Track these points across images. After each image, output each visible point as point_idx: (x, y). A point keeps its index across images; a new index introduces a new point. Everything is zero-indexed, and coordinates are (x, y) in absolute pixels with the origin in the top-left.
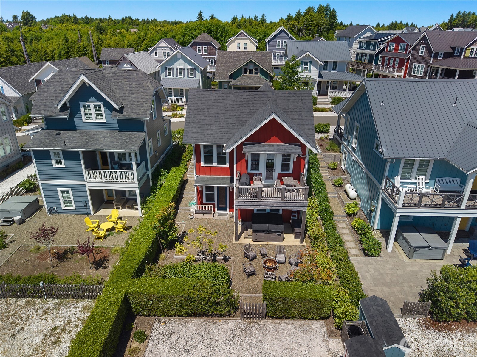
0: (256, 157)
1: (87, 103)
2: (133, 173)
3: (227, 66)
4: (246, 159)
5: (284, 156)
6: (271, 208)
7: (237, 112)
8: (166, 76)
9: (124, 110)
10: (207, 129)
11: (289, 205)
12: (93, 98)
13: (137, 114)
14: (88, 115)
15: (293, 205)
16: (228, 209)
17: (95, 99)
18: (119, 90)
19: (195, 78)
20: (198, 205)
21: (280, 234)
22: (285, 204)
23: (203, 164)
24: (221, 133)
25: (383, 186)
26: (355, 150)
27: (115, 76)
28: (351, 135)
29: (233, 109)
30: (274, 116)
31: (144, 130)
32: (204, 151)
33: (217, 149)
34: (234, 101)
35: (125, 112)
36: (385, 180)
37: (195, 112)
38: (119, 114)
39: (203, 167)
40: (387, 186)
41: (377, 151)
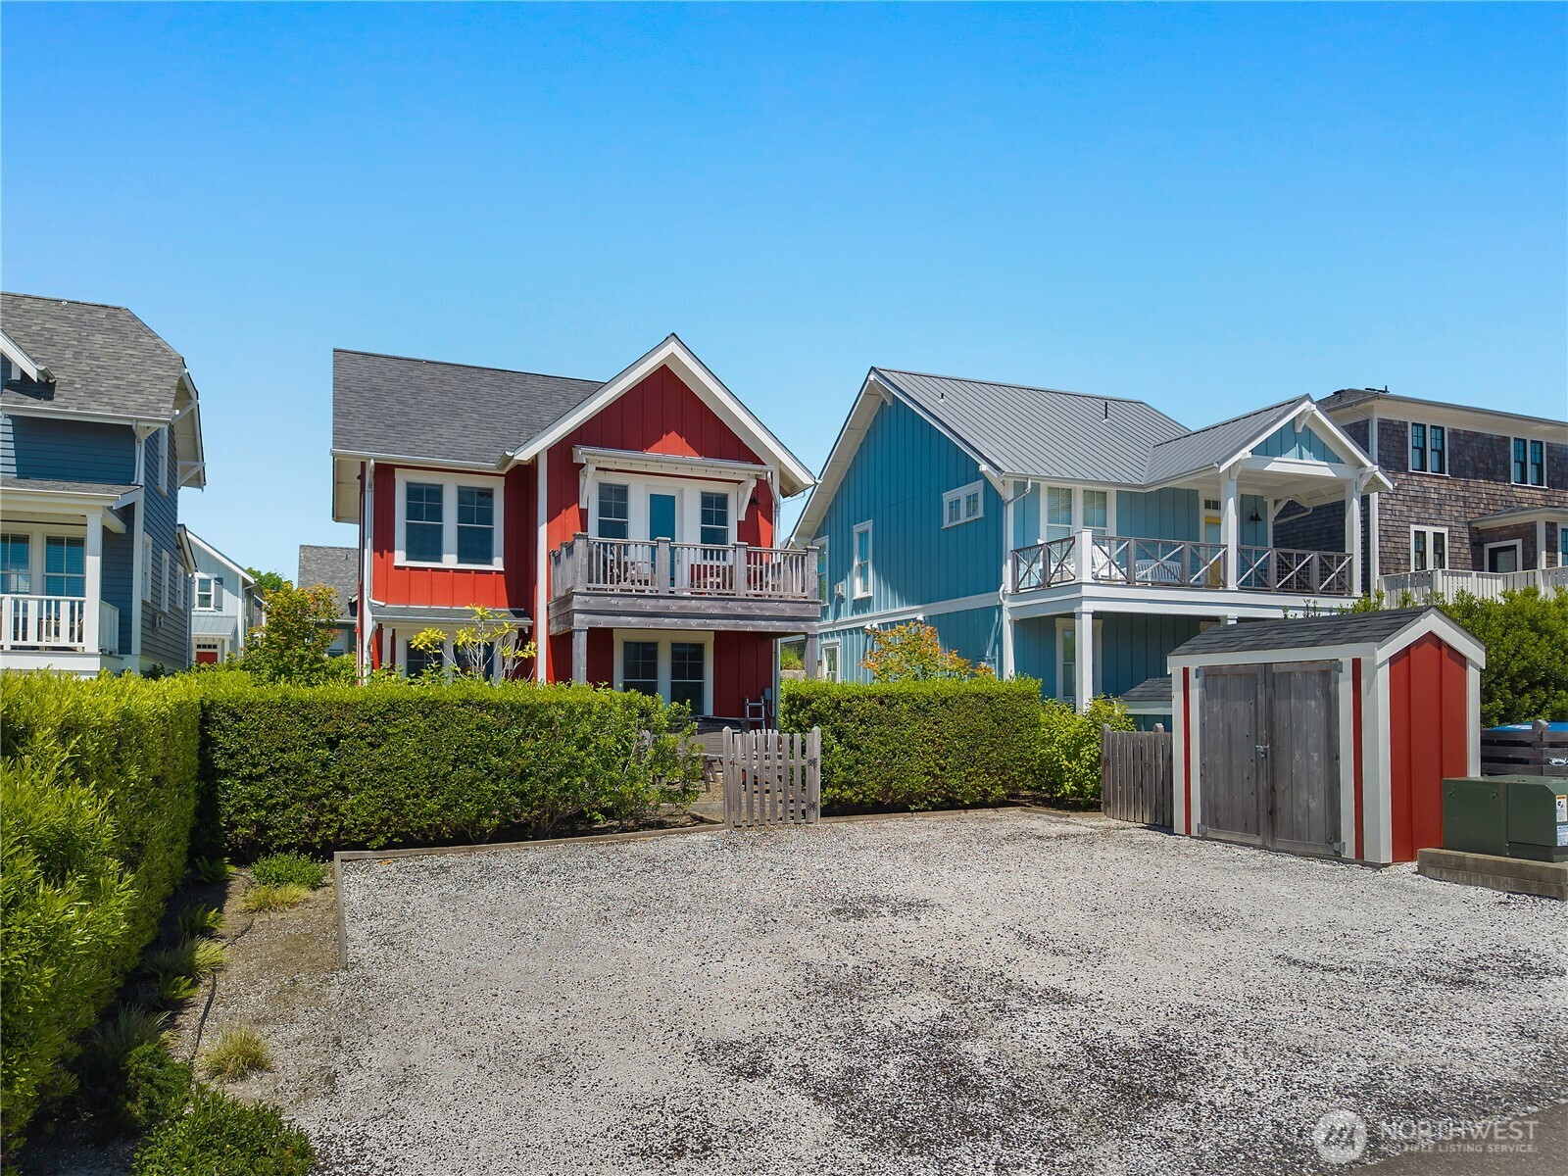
0: (614, 501)
2: (81, 608)
3: (339, 584)
4: (584, 506)
5: (707, 499)
9: (57, 391)
10: (421, 431)
13: (115, 408)
19: (219, 613)
23: (400, 558)
24: (474, 443)
25: (1007, 585)
26: (869, 598)
27: (14, 308)
28: (843, 577)
29: (504, 403)
30: (673, 347)
31: (136, 478)
32: (409, 507)
33: (460, 501)
34: (500, 387)
35: (61, 396)
36: (1009, 562)
37: (367, 394)
38: (31, 400)
39: (403, 568)
40: (1023, 568)
41: (958, 518)
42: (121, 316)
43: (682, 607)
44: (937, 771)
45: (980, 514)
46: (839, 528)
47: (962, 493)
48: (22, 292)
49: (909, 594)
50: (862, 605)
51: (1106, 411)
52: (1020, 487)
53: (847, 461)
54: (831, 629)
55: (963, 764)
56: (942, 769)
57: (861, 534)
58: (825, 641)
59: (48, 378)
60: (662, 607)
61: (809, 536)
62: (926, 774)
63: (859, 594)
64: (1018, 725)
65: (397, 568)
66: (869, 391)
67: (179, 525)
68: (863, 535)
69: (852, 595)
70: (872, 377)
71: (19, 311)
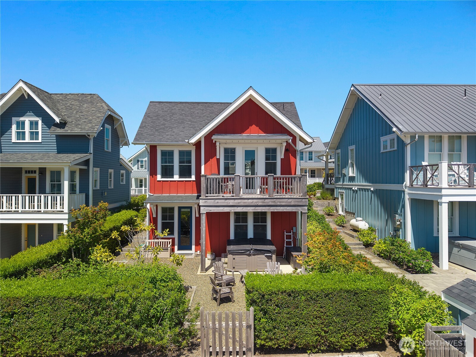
0: (230, 154)
1: (22, 119)
2: (63, 197)
4: (218, 157)
5: (268, 151)
6: (254, 209)
7: (206, 118)
8: (138, 168)
9: (67, 125)
10: (167, 131)
11: (280, 202)
12: (30, 112)
14: (21, 135)
15: (286, 202)
16: (193, 247)
17: (32, 114)
18: (66, 109)
20: (150, 241)
21: (270, 255)
22: (274, 202)
23: (159, 178)
24: (185, 134)
25: (407, 182)
26: (354, 177)
27: (65, 99)
28: (346, 167)
29: (202, 116)
30: (251, 92)
31: (90, 151)
32: (162, 159)
33: (180, 155)
34: (203, 110)
35: (67, 127)
36: (408, 172)
37: (154, 118)
38: (58, 129)
39: (160, 181)
40: (414, 176)
41: (386, 149)
42: (95, 97)
43: (245, 203)
44: (323, 334)
45: (396, 148)
46: (344, 147)
47: (388, 138)
48: (68, 93)
49: (367, 180)
50: (352, 179)
51: (465, 92)
52: (413, 137)
53: (346, 120)
54: (341, 186)
55: (339, 330)
56: (326, 332)
57: (351, 150)
58: (340, 191)
59: (65, 122)
60: (236, 203)
61: (334, 148)
62: (316, 335)
63: (351, 174)
64: (374, 309)
65: (158, 181)
66: (352, 94)
67: (121, 159)
68: (352, 150)
69: (348, 174)
70: (352, 89)
71: (66, 99)
